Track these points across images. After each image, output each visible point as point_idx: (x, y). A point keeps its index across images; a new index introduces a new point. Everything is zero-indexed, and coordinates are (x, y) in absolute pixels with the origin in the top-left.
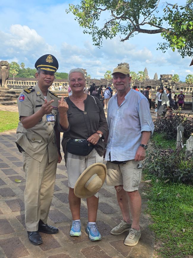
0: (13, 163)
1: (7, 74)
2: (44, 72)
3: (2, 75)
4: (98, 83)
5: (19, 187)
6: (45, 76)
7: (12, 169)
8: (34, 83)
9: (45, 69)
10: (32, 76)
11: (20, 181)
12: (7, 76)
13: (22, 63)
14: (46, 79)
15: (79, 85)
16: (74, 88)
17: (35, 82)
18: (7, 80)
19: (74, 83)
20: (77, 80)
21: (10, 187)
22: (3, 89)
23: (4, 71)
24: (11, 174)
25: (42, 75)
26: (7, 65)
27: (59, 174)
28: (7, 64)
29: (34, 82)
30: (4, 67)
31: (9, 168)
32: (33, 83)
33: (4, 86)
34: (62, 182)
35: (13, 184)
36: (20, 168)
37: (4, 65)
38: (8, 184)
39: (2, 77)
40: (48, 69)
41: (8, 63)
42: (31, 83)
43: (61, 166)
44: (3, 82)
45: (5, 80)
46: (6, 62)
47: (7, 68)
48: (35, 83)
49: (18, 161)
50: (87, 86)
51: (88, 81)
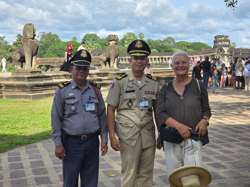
0: (109, 157)
1: (117, 51)
2: (135, 58)
3: (111, 52)
4: (246, 54)
5: (111, 181)
6: (136, 61)
7: (108, 163)
8: (157, 59)
9: (135, 54)
10: (154, 50)
11: (114, 175)
12: (117, 53)
13: (141, 34)
14: (136, 64)
15: (183, 68)
16: (178, 71)
17: (159, 57)
18: (116, 59)
19: (178, 65)
20: (181, 63)
21: (102, 181)
22: (112, 70)
23: (112, 47)
24: (105, 168)
25: (134, 61)
26: (116, 40)
27: (159, 169)
28: (116, 38)
29: (157, 57)
30: (113, 43)
31: (104, 162)
32: (155, 59)
33: (112, 66)
34: (160, 177)
35: (105, 178)
36: (117, 163)
37: (113, 40)
38: (100, 178)
39: (110, 55)
40: (138, 54)
41: (118, 38)
42: (153, 59)
43: (164, 160)
44: (111, 61)
45: (114, 58)
46: (115, 35)
47: (116, 44)
48: (159, 59)
49: (115, 155)
50: (231, 59)
51: (231, 52)
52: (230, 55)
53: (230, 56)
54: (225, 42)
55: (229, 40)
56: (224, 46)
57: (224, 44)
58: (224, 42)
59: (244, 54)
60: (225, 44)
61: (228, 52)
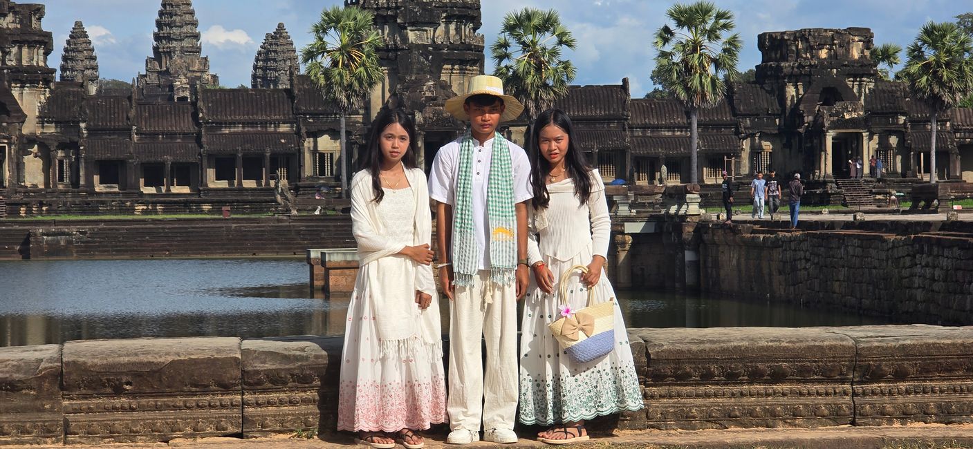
50: (67, 172)
51: (68, 124)
52: (62, 146)
53: (60, 154)
54: (25, 51)
55: (49, 35)
56: (16, 81)
57: (19, 60)
58: (14, 50)
59: (154, 135)
60: (24, 63)
61: (42, 119)
